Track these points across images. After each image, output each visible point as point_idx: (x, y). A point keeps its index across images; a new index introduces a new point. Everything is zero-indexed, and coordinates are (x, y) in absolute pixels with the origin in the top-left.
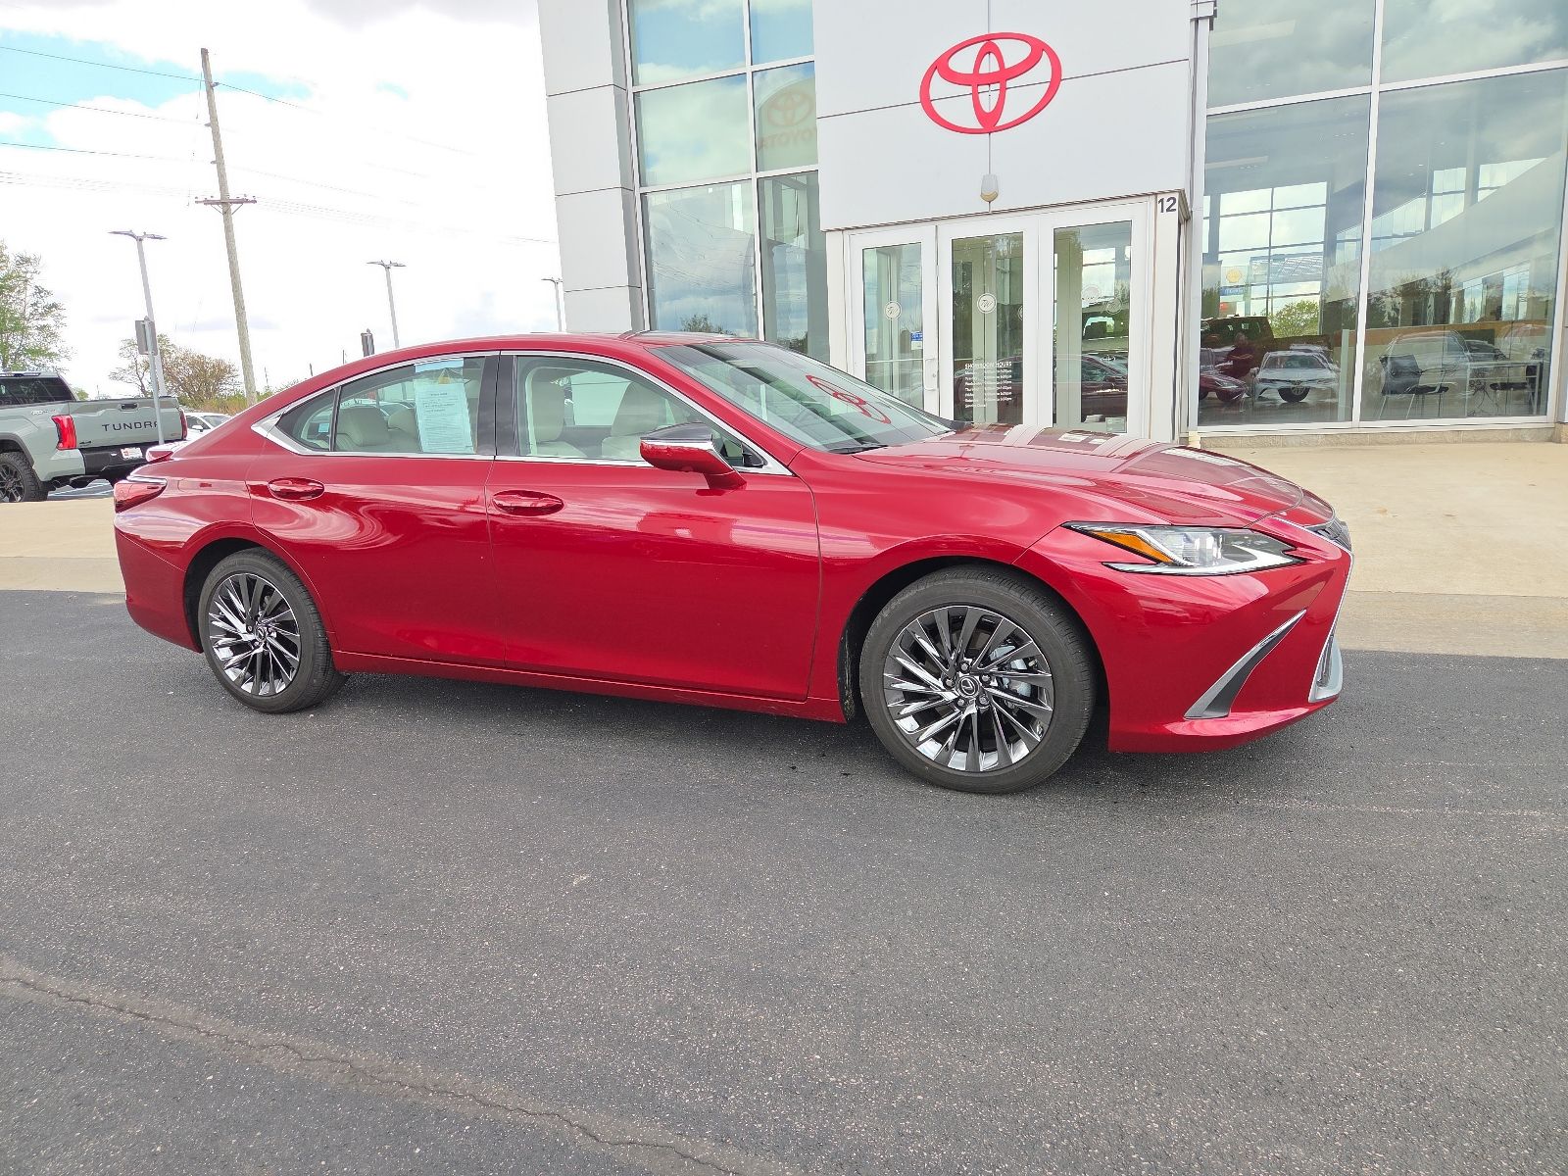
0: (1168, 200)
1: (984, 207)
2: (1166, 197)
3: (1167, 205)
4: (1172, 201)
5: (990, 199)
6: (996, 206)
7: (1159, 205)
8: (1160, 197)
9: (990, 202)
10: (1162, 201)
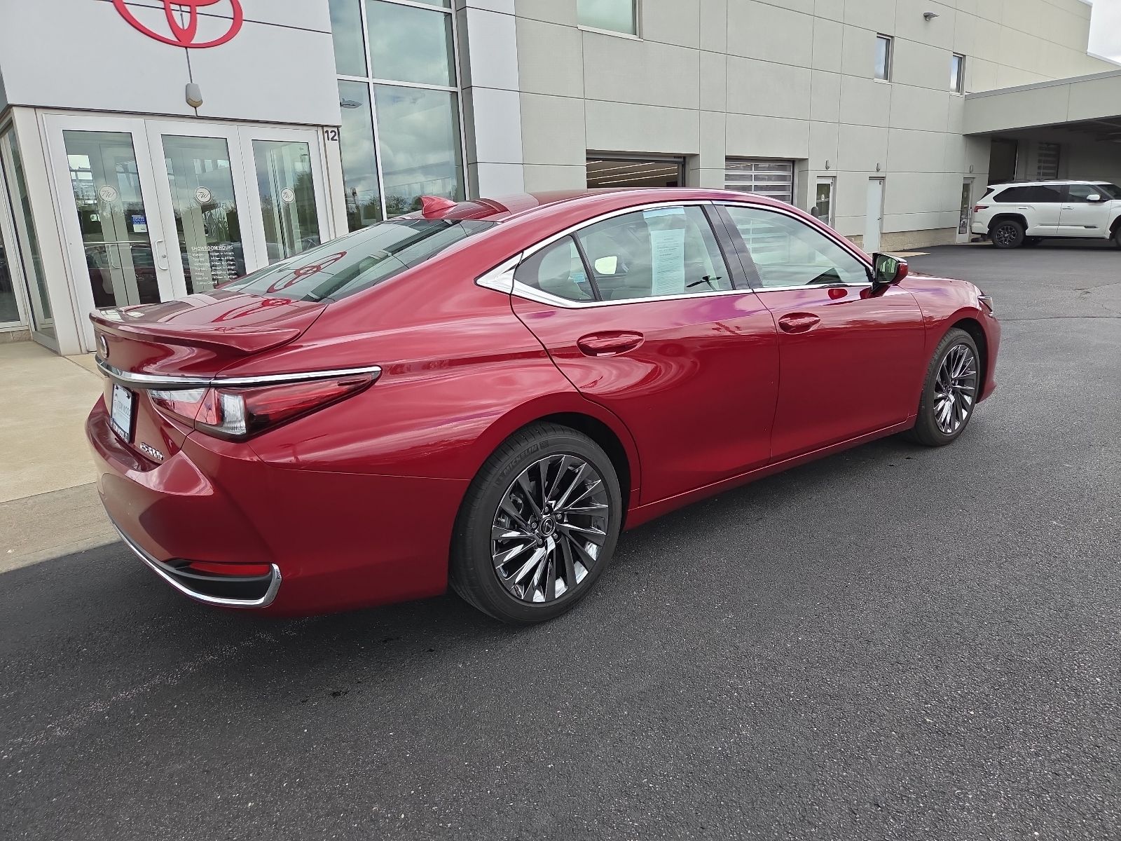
0: (331, 132)
1: (191, 111)
3: (331, 135)
4: (333, 134)
5: (195, 105)
6: (201, 112)
7: (326, 135)
8: (325, 129)
9: (195, 108)
10: (327, 132)
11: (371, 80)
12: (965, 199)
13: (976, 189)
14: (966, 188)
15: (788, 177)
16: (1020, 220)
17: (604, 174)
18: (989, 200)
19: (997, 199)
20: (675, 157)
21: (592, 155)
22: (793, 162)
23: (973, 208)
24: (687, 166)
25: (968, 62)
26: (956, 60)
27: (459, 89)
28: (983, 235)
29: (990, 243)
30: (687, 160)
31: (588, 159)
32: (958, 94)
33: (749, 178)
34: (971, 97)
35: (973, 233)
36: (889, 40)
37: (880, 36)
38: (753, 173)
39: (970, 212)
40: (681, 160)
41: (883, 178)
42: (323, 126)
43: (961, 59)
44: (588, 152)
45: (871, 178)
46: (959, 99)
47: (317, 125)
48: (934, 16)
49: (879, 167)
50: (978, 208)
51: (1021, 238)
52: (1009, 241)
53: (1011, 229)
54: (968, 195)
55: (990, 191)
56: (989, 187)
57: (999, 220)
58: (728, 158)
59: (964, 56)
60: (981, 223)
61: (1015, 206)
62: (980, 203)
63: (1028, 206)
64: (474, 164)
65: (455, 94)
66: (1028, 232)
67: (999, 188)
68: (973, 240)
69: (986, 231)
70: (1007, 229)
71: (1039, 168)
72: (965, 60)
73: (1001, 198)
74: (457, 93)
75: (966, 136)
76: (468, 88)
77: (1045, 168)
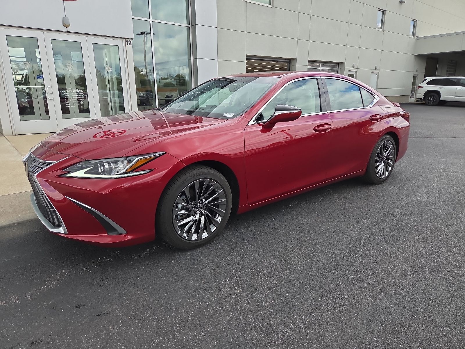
0: (129, 41)
1: (65, 29)
2: (128, 40)
3: (129, 43)
4: (130, 42)
5: (67, 26)
6: (69, 29)
7: (126, 42)
8: (126, 40)
9: (67, 28)
10: (127, 41)
11: (151, 20)
12: (414, 84)
13: (418, 79)
14: (415, 78)
15: (336, 70)
16: (438, 93)
17: (255, 66)
18: (424, 84)
19: (428, 83)
20: (286, 60)
21: (248, 57)
22: (338, 64)
23: (417, 87)
24: (291, 64)
25: (418, 23)
26: (413, 22)
27: (190, 26)
28: (421, 99)
29: (424, 103)
30: (291, 61)
31: (246, 59)
32: (413, 37)
33: (319, 70)
34: (418, 39)
35: (417, 98)
36: (383, 12)
37: (380, 10)
38: (320, 68)
39: (416, 89)
40: (289, 61)
41: (377, 73)
42: (125, 38)
43: (415, 22)
44: (247, 56)
45: (373, 72)
46: (413, 39)
47: (123, 38)
48: (404, 2)
49: (376, 68)
50: (419, 87)
51: (438, 101)
52: (432, 102)
53: (434, 97)
54: (415, 82)
55: (425, 80)
56: (425, 78)
57: (428, 93)
58: (310, 61)
59: (417, 20)
60: (421, 94)
61: (436, 87)
62: (420, 85)
63: (442, 87)
64: (196, 59)
65: (188, 28)
66: (441, 99)
67: (429, 79)
68: (417, 101)
69: (422, 97)
70: (432, 97)
71: (447, 71)
72: (417, 22)
73: (429, 83)
74: (189, 27)
75: (416, 55)
76: (194, 25)
77: (449, 71)
